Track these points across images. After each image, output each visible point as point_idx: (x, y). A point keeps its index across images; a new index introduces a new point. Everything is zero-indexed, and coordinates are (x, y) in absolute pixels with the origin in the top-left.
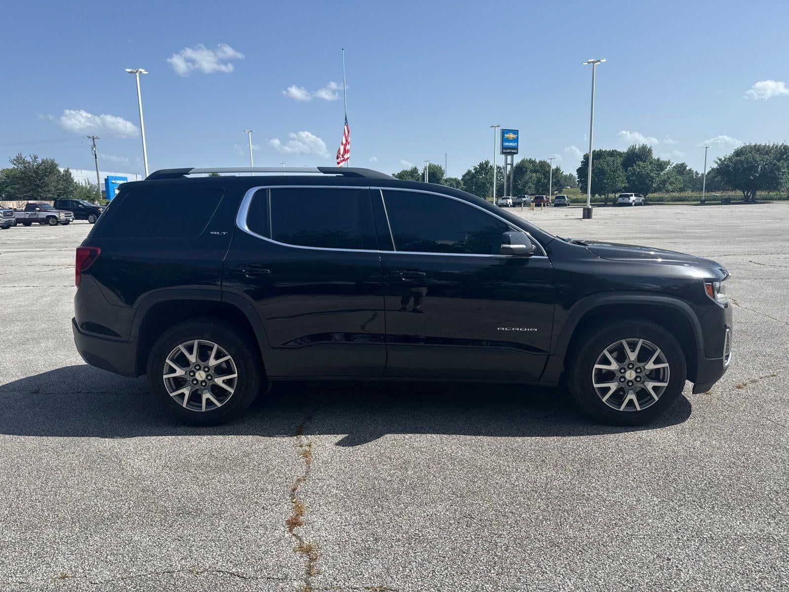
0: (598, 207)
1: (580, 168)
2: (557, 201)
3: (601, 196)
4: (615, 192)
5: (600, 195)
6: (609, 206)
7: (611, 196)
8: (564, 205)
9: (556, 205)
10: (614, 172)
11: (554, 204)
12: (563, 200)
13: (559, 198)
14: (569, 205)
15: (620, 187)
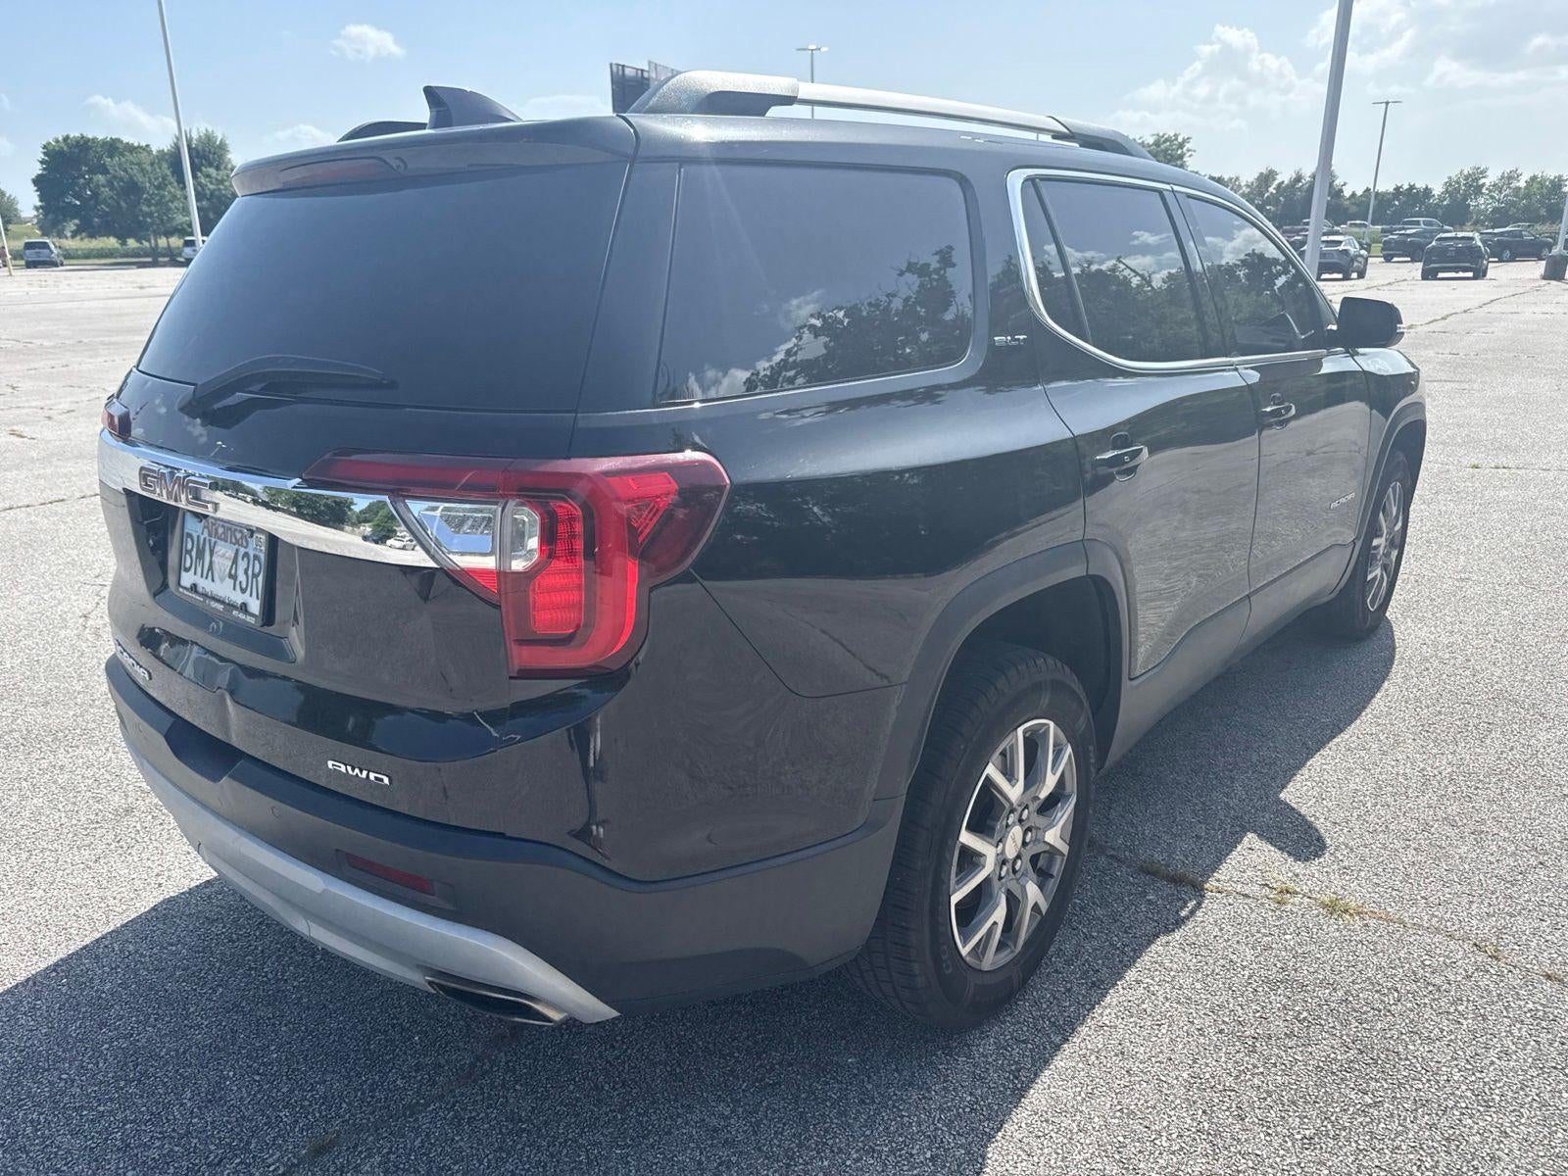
0: (139, 267)
1: (39, 176)
2: (31, 254)
3: (141, 243)
4: (168, 234)
5: (139, 240)
6: (164, 265)
7: (162, 242)
8: (51, 264)
9: (31, 265)
10: (158, 187)
11: (23, 263)
12: (47, 251)
13: (32, 248)
14: (62, 265)
15: (181, 224)
